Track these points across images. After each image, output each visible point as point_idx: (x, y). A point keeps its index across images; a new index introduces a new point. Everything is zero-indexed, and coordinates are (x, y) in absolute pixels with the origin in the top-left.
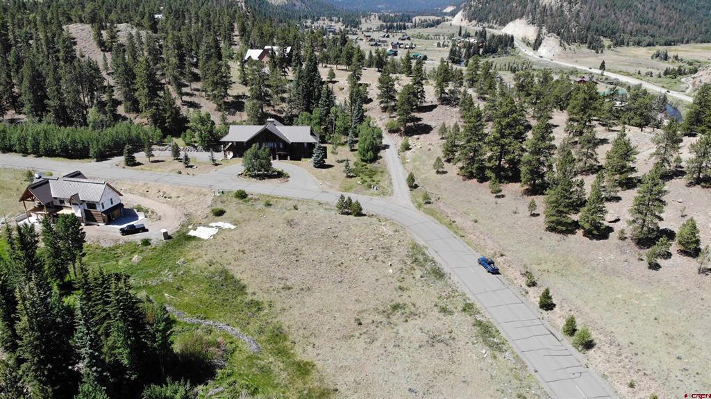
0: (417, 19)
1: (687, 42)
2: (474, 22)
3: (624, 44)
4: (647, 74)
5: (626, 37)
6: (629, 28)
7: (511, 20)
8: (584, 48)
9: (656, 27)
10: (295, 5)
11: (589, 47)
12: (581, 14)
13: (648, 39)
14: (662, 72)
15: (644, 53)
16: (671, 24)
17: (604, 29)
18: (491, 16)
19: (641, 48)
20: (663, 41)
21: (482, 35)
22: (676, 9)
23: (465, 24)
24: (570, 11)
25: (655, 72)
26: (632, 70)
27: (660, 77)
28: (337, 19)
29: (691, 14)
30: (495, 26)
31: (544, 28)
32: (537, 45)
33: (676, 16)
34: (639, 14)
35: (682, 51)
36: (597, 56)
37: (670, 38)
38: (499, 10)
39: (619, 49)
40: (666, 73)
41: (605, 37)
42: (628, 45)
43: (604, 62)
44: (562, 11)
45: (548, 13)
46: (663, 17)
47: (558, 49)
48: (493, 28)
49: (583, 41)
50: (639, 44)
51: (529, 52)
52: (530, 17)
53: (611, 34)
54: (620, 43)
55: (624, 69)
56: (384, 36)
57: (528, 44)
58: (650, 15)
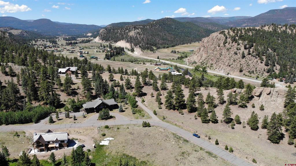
0: (80, 39)
1: (178, 45)
2: (104, 41)
3: (160, 48)
4: (173, 59)
5: (160, 46)
6: (160, 43)
7: (119, 41)
8: (149, 51)
9: (168, 41)
11: (150, 51)
12: (144, 39)
13: (167, 46)
14: (177, 58)
15: (167, 51)
16: (172, 39)
17: (153, 43)
18: (110, 39)
19: (165, 49)
20: (171, 46)
21: (110, 47)
22: (172, 34)
23: (101, 41)
24: (140, 38)
25: (175, 58)
26: (168, 58)
27: (177, 60)
29: (177, 35)
30: (113, 43)
31: (132, 44)
32: (132, 50)
33: (173, 36)
34: (162, 37)
35: (178, 49)
36: (154, 54)
37: (173, 44)
38: (113, 37)
39: (159, 50)
40: (178, 58)
41: (153, 46)
42: (161, 48)
43: (158, 56)
44: (137, 38)
45: (133, 38)
46: (169, 37)
47: (141, 52)
48: (112, 43)
49: (148, 48)
50: (164, 47)
51: (130, 53)
52: (126, 40)
53: (155, 45)
54: (159, 48)
55: (165, 58)
56: (72, 48)
57: (129, 50)
58: (165, 37)
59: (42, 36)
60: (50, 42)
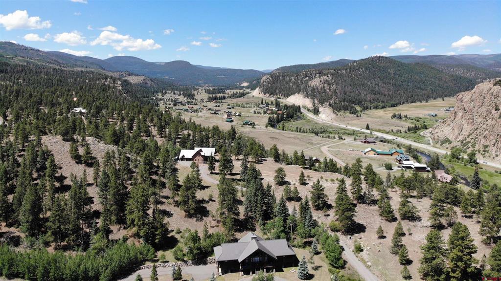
0: (230, 92)
1: (403, 103)
2: (267, 95)
3: (368, 108)
4: (397, 131)
5: (368, 104)
6: (369, 98)
7: (292, 94)
8: (348, 114)
9: (383, 96)
10: (147, 83)
11: (350, 113)
12: (337, 91)
13: (381, 104)
14: (407, 129)
15: (385, 114)
16: (391, 93)
17: (354, 100)
18: (277, 91)
19: (379, 110)
20: (390, 105)
21: (277, 104)
22: (390, 84)
23: (262, 95)
24: (330, 90)
25: (403, 130)
26: (387, 129)
27: (406, 132)
28: (179, 93)
29: (400, 86)
30: (282, 97)
31: (315, 100)
32: (316, 112)
33: (392, 88)
34: (370, 89)
35: (404, 110)
36: (359, 119)
37: (393, 102)
38: (282, 88)
39: (366, 112)
40: (409, 129)
41: (355, 104)
42: (370, 109)
43: (368, 125)
44: (325, 90)
45: (316, 90)
46: (384, 89)
47: (333, 116)
48: (281, 98)
49: (346, 109)
50: (376, 107)
51: (311, 116)
52: (305, 93)
53: (359, 103)
54: (366, 108)
55: (381, 128)
56: (216, 106)
57: (309, 110)
58: (377, 88)
59: (174, 86)
60: (185, 96)
